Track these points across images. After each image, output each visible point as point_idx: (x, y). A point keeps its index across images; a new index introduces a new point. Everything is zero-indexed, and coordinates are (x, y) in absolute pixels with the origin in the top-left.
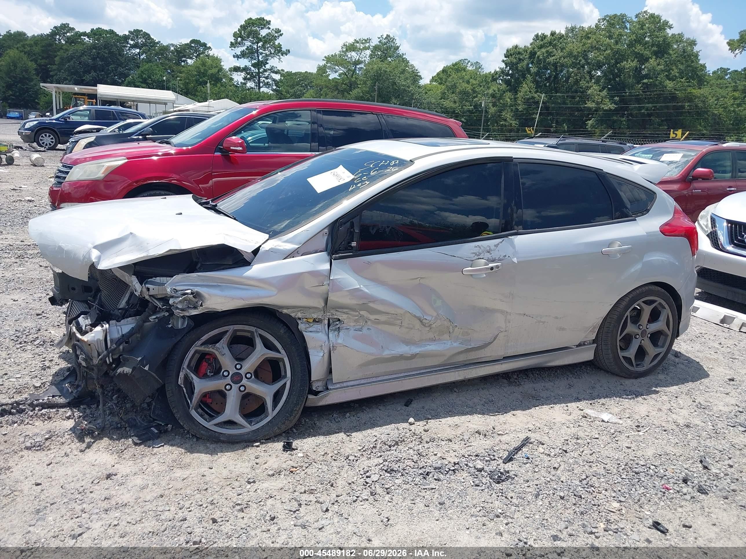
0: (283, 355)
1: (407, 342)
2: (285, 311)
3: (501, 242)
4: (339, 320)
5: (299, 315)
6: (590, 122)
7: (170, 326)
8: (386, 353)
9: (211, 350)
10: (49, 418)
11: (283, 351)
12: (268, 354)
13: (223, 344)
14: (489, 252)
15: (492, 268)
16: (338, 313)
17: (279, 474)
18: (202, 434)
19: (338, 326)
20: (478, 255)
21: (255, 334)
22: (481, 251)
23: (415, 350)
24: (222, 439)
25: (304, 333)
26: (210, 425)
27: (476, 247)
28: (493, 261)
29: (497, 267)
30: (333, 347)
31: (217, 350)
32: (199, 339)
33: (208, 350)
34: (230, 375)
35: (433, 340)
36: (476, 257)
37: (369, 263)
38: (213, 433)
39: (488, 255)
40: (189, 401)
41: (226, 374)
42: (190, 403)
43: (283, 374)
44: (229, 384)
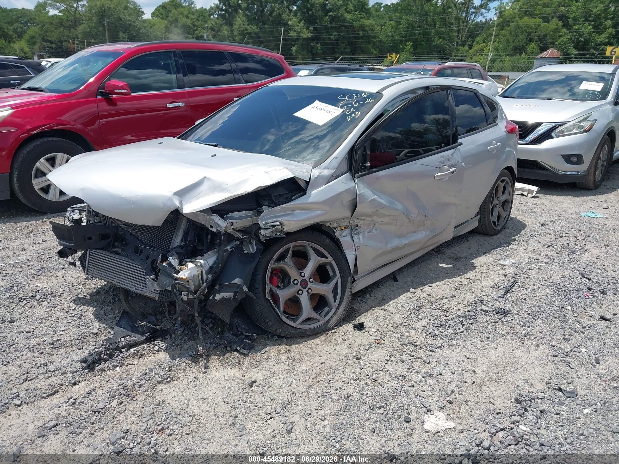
0: (330, 259)
1: (400, 236)
2: (328, 224)
3: (454, 152)
4: (357, 226)
5: (335, 225)
6: (294, 49)
7: (246, 252)
8: (390, 246)
9: (282, 265)
10: (142, 355)
11: (330, 257)
12: (321, 260)
13: (288, 259)
14: (449, 160)
15: (453, 172)
16: (358, 221)
17: (372, 348)
18: (293, 334)
19: (357, 231)
20: (443, 163)
21: (308, 247)
22: (444, 160)
23: (404, 242)
24: (308, 333)
25: (340, 238)
26: (297, 325)
27: (441, 157)
28: (451, 167)
29: (455, 170)
30: (357, 247)
31: (287, 265)
32: (271, 258)
33: (280, 266)
34: (299, 283)
35: (414, 232)
36: (442, 165)
37: (378, 178)
38: (300, 330)
39: (449, 163)
40: (277, 310)
41: (296, 282)
42: (278, 311)
43: (331, 274)
44: (300, 290)
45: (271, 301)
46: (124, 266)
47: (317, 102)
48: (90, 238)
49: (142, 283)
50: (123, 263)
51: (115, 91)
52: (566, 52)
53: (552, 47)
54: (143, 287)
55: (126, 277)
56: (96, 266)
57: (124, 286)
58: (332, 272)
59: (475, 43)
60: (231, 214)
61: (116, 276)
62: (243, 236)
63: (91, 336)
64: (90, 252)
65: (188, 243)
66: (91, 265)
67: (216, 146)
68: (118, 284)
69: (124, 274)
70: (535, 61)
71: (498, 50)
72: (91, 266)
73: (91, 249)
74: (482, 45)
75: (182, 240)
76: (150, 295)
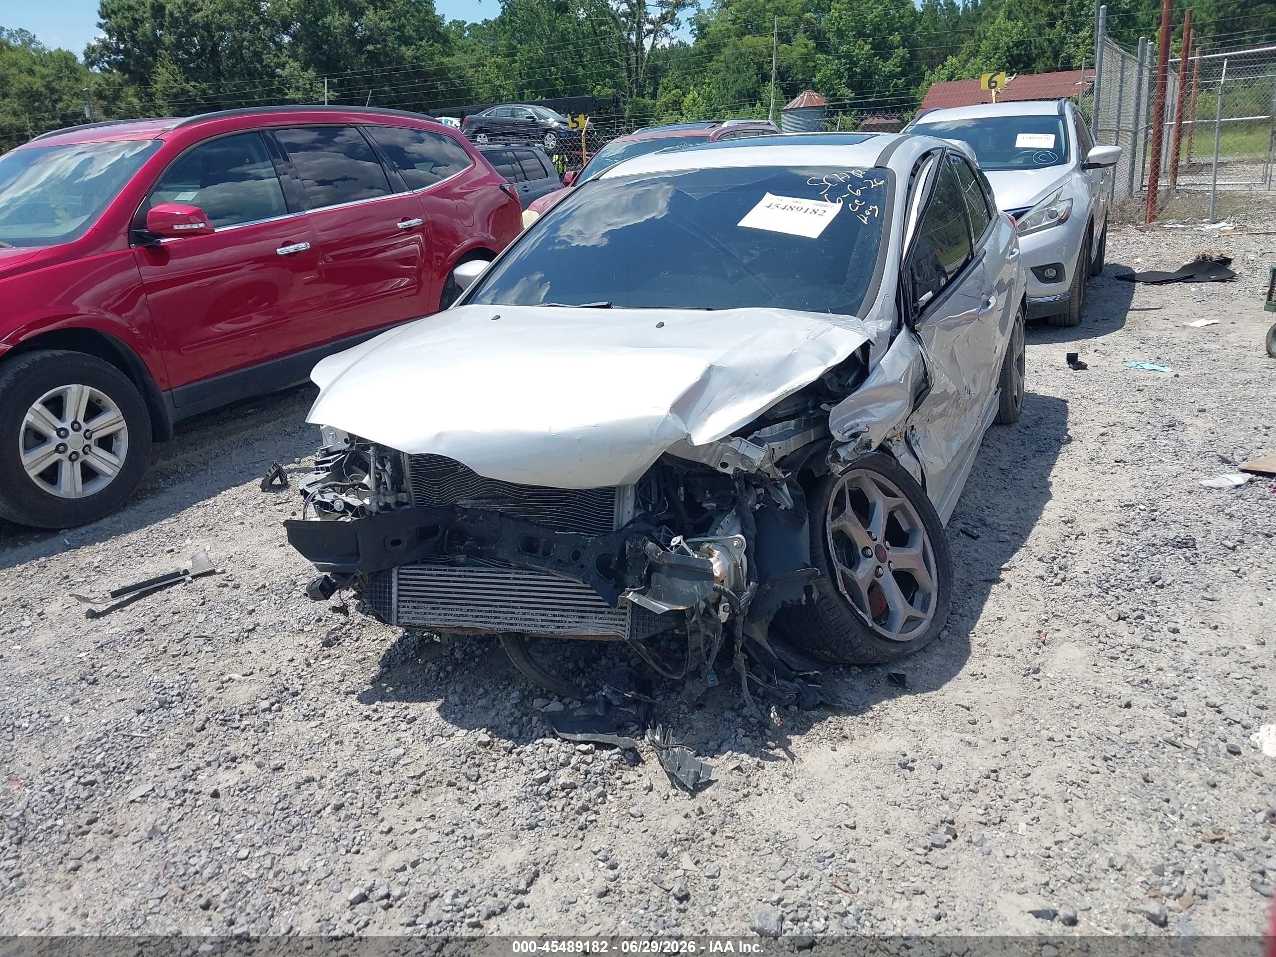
0: (901, 497)
7: (782, 507)
9: (843, 524)
11: (899, 492)
12: (889, 502)
13: (848, 509)
19: (916, 437)
21: (867, 480)
24: (914, 648)
26: (897, 635)
27: (976, 278)
30: (925, 468)
31: (849, 522)
32: (827, 512)
34: (874, 552)
38: (903, 644)
39: (985, 288)
40: (860, 612)
41: (869, 552)
42: (863, 615)
43: (905, 527)
44: (879, 567)
45: (847, 596)
46: (512, 584)
47: (768, 196)
48: (396, 543)
49: (573, 611)
50: (507, 578)
51: (176, 227)
52: (835, 95)
53: (806, 88)
54: (578, 620)
55: (522, 608)
56: (424, 599)
57: (520, 628)
58: (905, 522)
59: (660, 89)
60: (757, 432)
61: (490, 612)
62: (784, 473)
63: (481, 750)
64: (399, 574)
65: (650, 509)
66: (403, 601)
67: (608, 307)
68: (501, 626)
69: (514, 602)
70: (783, 115)
71: (710, 99)
72: (404, 604)
73: (402, 565)
74: (674, 92)
75: (637, 506)
76: (600, 633)
